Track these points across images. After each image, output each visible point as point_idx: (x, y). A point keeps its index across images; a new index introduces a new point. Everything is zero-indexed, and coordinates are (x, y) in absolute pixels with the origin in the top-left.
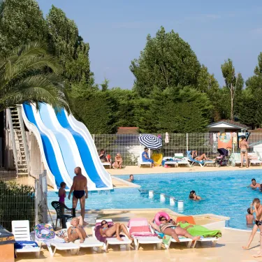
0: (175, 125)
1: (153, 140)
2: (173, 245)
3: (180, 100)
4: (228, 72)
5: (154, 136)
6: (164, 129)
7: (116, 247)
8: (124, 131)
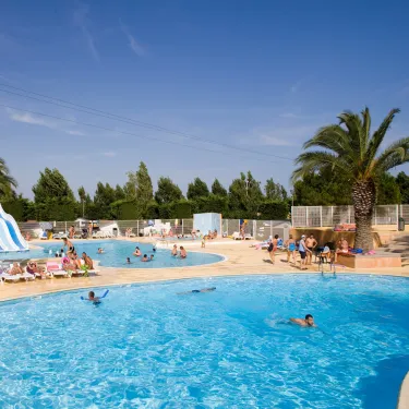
0: (58, 217)
1: (47, 225)
2: (74, 275)
3: (62, 204)
4: (81, 193)
5: (47, 223)
6: (53, 219)
7: (40, 278)
8: (30, 222)
